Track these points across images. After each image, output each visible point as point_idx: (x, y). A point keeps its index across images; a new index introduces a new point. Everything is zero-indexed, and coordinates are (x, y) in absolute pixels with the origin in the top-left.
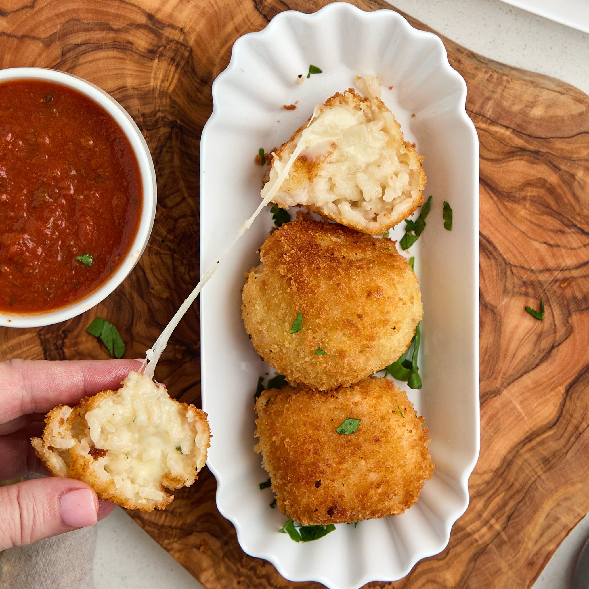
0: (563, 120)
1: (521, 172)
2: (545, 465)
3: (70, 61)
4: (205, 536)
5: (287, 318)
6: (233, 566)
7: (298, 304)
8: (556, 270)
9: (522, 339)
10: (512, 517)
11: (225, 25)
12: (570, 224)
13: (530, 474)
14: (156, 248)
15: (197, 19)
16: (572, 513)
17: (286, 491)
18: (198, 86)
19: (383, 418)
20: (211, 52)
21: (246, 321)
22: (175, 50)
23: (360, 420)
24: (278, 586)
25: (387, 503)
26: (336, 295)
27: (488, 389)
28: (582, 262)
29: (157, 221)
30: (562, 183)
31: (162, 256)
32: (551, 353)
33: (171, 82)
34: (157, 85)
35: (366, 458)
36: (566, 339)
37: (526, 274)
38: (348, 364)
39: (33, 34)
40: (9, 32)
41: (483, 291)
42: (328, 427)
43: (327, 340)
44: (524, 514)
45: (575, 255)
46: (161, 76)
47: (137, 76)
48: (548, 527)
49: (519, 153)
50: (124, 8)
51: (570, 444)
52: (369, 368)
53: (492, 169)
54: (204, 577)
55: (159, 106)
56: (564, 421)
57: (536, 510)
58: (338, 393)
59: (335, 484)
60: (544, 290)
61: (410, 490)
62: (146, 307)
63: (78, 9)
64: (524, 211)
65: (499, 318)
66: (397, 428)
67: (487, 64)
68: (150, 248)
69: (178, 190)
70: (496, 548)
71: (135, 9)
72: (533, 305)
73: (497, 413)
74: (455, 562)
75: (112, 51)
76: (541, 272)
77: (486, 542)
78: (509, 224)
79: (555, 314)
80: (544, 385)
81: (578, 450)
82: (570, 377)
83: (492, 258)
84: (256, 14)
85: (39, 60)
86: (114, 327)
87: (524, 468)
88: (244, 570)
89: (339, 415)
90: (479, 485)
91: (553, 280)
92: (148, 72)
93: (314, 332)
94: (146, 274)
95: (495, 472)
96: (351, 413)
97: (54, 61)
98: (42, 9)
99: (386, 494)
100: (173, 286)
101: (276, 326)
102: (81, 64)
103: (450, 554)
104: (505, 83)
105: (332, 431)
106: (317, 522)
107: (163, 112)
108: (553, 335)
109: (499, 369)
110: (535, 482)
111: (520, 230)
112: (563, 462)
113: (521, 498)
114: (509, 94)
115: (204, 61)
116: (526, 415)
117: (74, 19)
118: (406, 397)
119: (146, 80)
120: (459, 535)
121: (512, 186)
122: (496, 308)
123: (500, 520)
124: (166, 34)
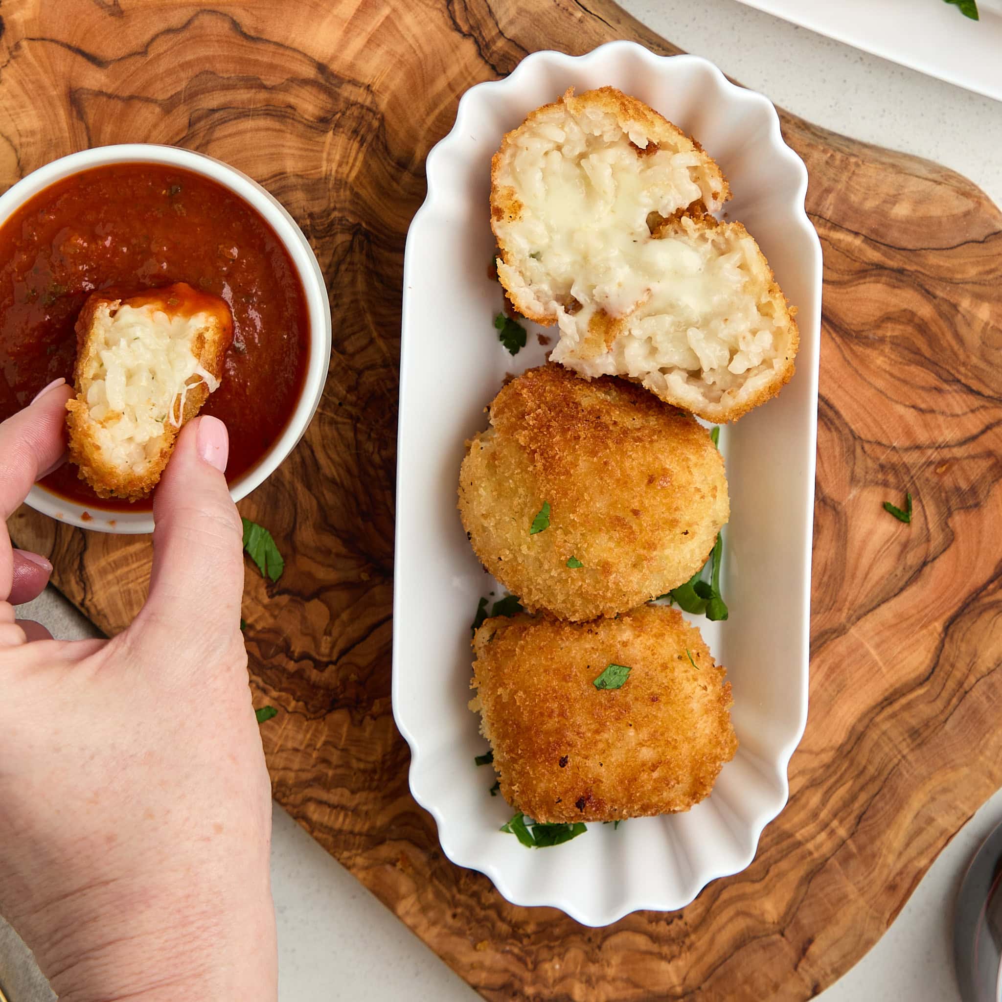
0: (940, 222)
1: (876, 301)
2: (914, 740)
3: (201, 135)
4: (404, 846)
5: (526, 510)
6: (445, 891)
7: (544, 490)
8: (929, 447)
9: (879, 551)
10: (864, 817)
11: (432, 81)
12: (951, 378)
13: (891, 753)
14: (330, 414)
15: (391, 71)
16: (953, 811)
17: (514, 770)
18: (392, 171)
19: (664, 667)
20: (412, 121)
21: (464, 513)
22: (358, 117)
23: (631, 668)
24: (514, 921)
25: (665, 794)
26: (601, 479)
27: (828, 626)
28: (968, 435)
29: (331, 374)
30: (938, 317)
31: (340, 426)
32: (923, 572)
33: (353, 165)
34: (331, 171)
35: (637, 726)
36: (944, 550)
37: (884, 453)
38: (614, 583)
39: (145, 94)
40: (110, 91)
41: (820, 478)
42: (583, 678)
43: (585, 546)
44: (882, 813)
45: (958, 425)
46: (337, 157)
47: (301, 156)
48: (919, 832)
49: (874, 272)
50: (283, 55)
51: (951, 708)
52: (645, 591)
53: (834, 295)
54: (402, 908)
55: (335, 202)
56: (942, 674)
57: (900, 806)
58: (598, 626)
59: (589, 763)
60: (912, 477)
61: (701, 775)
62: (315, 502)
63: (214, 57)
64: (881, 358)
65: (844, 519)
66: (684, 681)
67: (825, 138)
68: (321, 414)
69: (363, 328)
70: (840, 864)
71: (299, 57)
72: (895, 499)
73: (841, 661)
74: (778, 885)
75: (265, 119)
76: (907, 449)
77: (824, 855)
78: (859, 378)
79: (928, 513)
80: (913, 620)
81: (963, 717)
82: (950, 609)
83: (833, 430)
84: (480, 63)
85: (155, 133)
86: (268, 533)
87: (883, 744)
88: (462, 898)
89: (598, 660)
90: (814, 770)
91: (925, 463)
92: (317, 151)
93: (566, 533)
94: (316, 454)
95: (838, 750)
96: (617, 658)
97: (177, 134)
98: (159, 56)
99: (665, 781)
100: (355, 471)
101: (510, 522)
102: (218, 139)
103: (771, 874)
104: (852, 168)
105: (588, 683)
106: (559, 818)
107: (341, 210)
108: (924, 546)
109: (844, 596)
110: (897, 765)
111: (876, 388)
112: (940, 734)
113: (877, 789)
114: (859, 184)
115: (402, 134)
116: (885, 664)
117: (207, 72)
118: (700, 636)
119: (315, 163)
120: (785, 844)
121: (863, 321)
122: (840, 504)
123: (845, 822)
124: (346, 94)
